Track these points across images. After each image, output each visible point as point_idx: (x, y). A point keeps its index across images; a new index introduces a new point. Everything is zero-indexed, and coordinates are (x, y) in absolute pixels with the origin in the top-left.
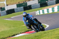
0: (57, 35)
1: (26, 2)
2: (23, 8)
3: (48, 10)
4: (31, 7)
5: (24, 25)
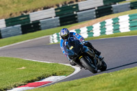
1: (27, 14)
2: (20, 29)
4: (40, 26)
5: (23, 68)
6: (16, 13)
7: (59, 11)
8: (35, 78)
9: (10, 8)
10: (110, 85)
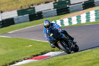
0: (85, 62)
1: (33, 6)
2: (28, 17)
3: (70, 20)
4: (42, 16)
5: (30, 46)
6: (25, 6)
7: (56, 4)
8: (39, 53)
9: (21, 2)
10: (93, 58)
